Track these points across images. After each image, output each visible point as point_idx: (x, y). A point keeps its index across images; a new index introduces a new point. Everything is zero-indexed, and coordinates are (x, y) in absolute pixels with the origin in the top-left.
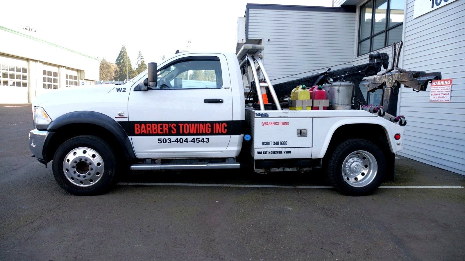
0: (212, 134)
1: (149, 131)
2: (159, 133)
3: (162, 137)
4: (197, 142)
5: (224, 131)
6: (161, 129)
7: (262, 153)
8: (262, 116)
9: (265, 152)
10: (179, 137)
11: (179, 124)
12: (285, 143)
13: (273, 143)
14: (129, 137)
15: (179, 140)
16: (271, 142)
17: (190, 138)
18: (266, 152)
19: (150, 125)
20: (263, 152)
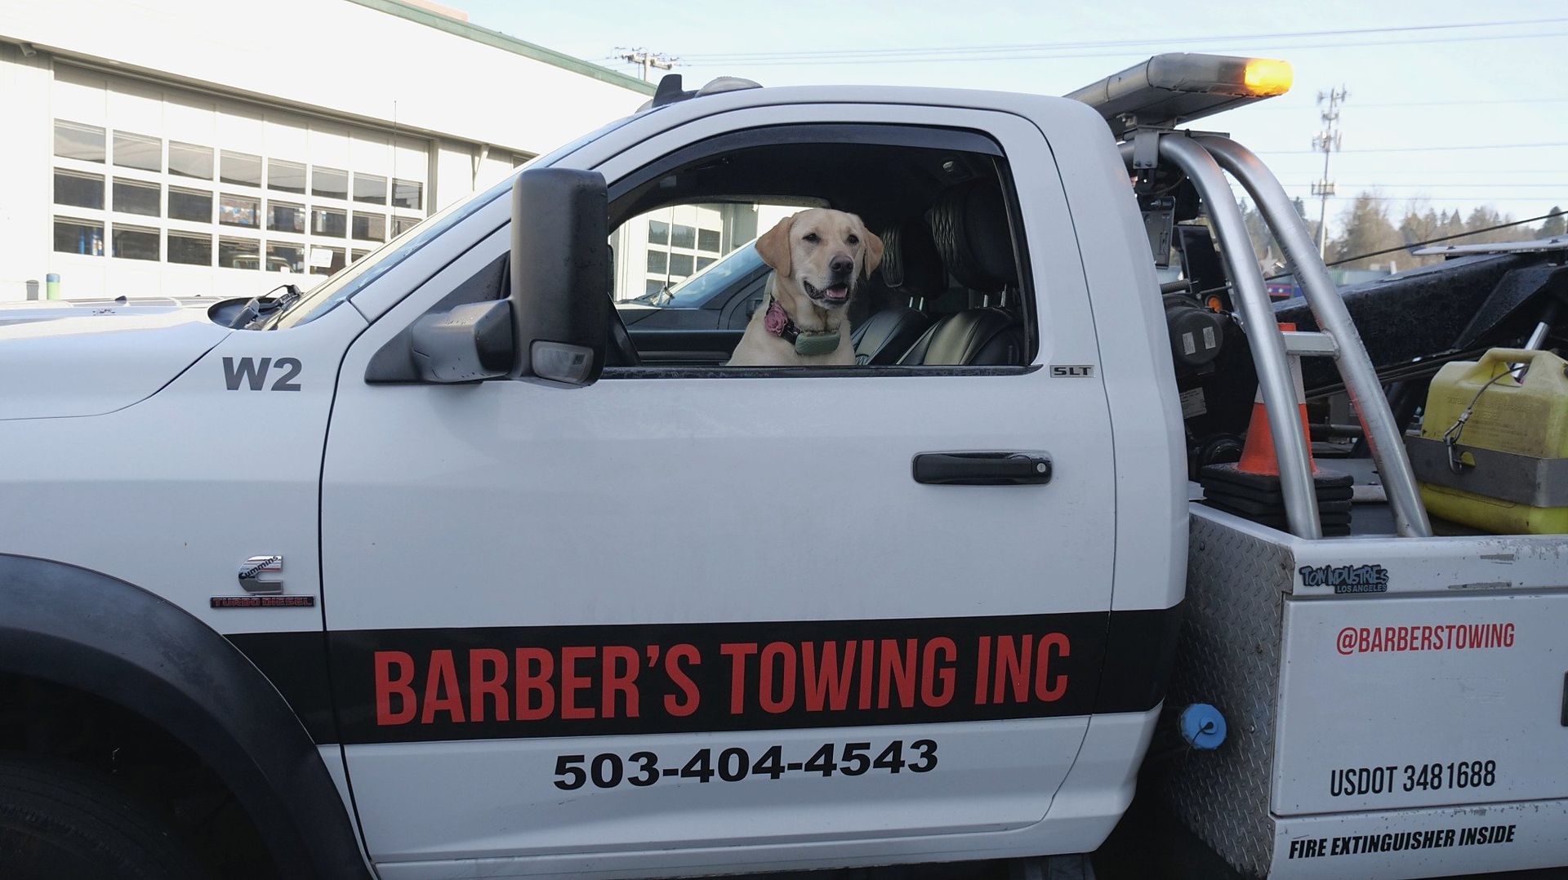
0: (963, 709)
1: (489, 699)
2: (569, 712)
3: (589, 747)
4: (847, 771)
5: (1051, 686)
6: (586, 682)
7: (1328, 850)
8: (1343, 582)
9: (1346, 842)
10: (717, 742)
11: (726, 649)
12: (1482, 773)
13: (1400, 778)
14: (330, 754)
15: (714, 764)
16: (1392, 769)
17: (799, 743)
18: (1352, 844)
19: (499, 657)
20: (1329, 845)
